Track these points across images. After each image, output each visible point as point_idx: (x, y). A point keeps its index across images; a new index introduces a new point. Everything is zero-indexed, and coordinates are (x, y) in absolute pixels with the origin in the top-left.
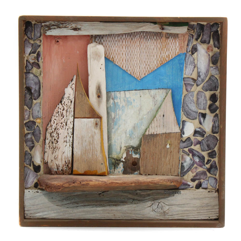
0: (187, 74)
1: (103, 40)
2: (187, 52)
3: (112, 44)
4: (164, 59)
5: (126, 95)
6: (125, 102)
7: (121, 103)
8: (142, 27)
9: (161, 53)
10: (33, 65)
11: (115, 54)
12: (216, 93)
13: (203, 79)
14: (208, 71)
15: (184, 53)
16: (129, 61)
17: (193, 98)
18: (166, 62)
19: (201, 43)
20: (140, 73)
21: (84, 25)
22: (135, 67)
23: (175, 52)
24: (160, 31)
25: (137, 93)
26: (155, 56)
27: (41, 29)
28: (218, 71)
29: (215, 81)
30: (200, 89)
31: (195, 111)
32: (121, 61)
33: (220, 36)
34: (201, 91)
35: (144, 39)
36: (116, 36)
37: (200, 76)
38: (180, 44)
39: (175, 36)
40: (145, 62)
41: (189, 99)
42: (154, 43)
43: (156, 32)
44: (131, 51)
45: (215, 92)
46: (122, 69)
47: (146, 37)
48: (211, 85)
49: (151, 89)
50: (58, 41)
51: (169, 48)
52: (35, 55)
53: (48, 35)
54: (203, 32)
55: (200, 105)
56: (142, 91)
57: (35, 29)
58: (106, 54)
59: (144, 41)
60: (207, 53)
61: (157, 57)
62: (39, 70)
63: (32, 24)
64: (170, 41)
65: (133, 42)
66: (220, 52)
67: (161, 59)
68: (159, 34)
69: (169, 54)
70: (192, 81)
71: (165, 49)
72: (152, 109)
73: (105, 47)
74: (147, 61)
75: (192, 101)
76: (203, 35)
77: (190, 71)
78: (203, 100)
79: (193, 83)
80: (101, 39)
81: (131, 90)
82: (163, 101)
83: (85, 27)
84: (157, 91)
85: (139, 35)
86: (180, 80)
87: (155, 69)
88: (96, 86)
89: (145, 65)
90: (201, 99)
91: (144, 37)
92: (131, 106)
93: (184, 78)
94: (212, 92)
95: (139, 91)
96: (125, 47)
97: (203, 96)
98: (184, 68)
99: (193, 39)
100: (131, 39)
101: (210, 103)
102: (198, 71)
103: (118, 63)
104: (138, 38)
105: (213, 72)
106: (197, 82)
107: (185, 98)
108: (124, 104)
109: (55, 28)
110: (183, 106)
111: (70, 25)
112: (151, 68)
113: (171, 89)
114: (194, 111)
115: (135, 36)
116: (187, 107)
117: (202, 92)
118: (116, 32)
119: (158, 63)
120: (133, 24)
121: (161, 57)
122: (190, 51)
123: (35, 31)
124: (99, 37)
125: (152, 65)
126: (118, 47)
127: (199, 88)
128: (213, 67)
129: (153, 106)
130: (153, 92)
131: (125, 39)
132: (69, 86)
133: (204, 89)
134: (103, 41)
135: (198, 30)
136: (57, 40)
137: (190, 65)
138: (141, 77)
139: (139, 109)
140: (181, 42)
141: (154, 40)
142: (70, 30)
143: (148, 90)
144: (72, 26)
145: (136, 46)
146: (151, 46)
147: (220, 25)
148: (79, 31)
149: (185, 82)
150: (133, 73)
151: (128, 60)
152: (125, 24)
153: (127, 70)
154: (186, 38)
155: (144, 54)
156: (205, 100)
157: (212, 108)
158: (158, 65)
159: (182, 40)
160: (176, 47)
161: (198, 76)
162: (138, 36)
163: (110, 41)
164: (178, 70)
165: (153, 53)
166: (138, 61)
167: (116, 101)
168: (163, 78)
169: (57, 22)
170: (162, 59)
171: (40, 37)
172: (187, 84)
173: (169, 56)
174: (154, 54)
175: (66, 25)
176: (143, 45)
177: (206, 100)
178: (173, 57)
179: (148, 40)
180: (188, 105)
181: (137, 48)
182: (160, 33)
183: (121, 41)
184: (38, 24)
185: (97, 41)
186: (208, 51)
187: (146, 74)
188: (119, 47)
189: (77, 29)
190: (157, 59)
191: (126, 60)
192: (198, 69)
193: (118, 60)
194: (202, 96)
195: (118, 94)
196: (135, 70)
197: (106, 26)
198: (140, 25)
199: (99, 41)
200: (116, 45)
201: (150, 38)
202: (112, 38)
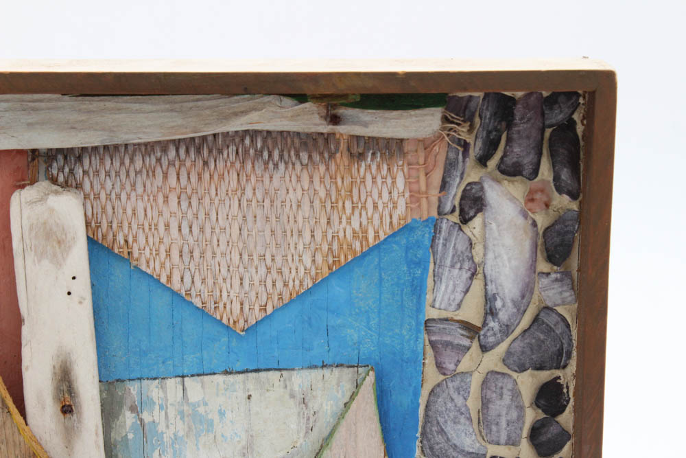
0: (443, 307)
1: (81, 171)
2: (439, 213)
3: (123, 187)
4: (345, 246)
5: (190, 393)
6: (186, 419)
7: (167, 427)
8: (244, 113)
9: (329, 219)
11: (134, 226)
12: (559, 378)
13: (507, 326)
14: (527, 291)
15: (427, 220)
16: (196, 254)
17: (465, 399)
18: (350, 258)
19: (499, 173)
20: (242, 304)
22: (220, 280)
23: (391, 217)
24: (326, 128)
25: (233, 384)
26: (307, 235)
28: (573, 288)
29: (558, 332)
30: (496, 365)
31: (472, 453)
32: (163, 254)
33: (582, 143)
34: (498, 373)
35: (259, 165)
36: (135, 151)
37: (497, 314)
38: (410, 183)
39: (392, 148)
40: (262, 257)
41: (449, 405)
42: (299, 179)
43: (308, 135)
44: (202, 216)
45: (558, 373)
46: (169, 289)
47: (266, 154)
48: (540, 347)
49: (293, 369)
51: (363, 199)
54: (509, 127)
55: (494, 428)
56: (254, 374)
58: (98, 227)
59: (259, 171)
60: (525, 216)
61: (313, 236)
64: (370, 169)
65: (211, 177)
66: (580, 213)
67: (331, 244)
68: (321, 141)
69: (365, 222)
70: (462, 335)
71: (348, 205)
72: (298, 445)
73: (92, 197)
74: (273, 256)
75: (462, 414)
76: (509, 140)
77: (453, 291)
78: (509, 407)
79: (466, 342)
80: (75, 164)
81: (207, 375)
82: (342, 416)
84: (316, 374)
85: (235, 148)
86: (410, 330)
87: (305, 287)
88: (54, 367)
89: (263, 270)
90: (498, 402)
91: (259, 154)
92: (211, 436)
93: (428, 320)
94: (545, 376)
95: (241, 377)
96: (179, 198)
97: (509, 390)
98: (430, 282)
99: (467, 159)
100: (201, 162)
101: (536, 417)
102: (486, 289)
103: (148, 262)
104: (232, 157)
105: (551, 293)
106: (482, 337)
107: (432, 398)
108: (181, 428)
110: (424, 434)
112: (291, 284)
113: (372, 369)
114: (471, 450)
115: (220, 152)
116: (439, 438)
117: (503, 374)
118: (134, 136)
119: (320, 262)
120: (208, 103)
121: (330, 238)
122: (453, 211)
124: (65, 158)
125: (294, 271)
126: (149, 200)
127: (492, 360)
128: (548, 274)
129: (302, 435)
130: (300, 379)
131: (177, 163)
133: (511, 361)
134: (84, 172)
135: (487, 121)
137: (453, 266)
138: (246, 321)
139: (244, 448)
140: (414, 173)
141: (298, 167)
143: (278, 374)
145: (222, 193)
146: (288, 190)
147: (584, 98)
149: (433, 338)
150: (215, 303)
151: (192, 253)
152: (171, 102)
153: (186, 294)
154: (436, 157)
155: (259, 224)
156: (517, 407)
157: (543, 438)
158: (317, 269)
159: (418, 163)
160: (395, 194)
161: (486, 314)
162: (232, 148)
163: (113, 174)
164: (402, 291)
165: (295, 221)
166: (236, 258)
167: (146, 417)
168: (339, 321)
170: (335, 246)
172: (440, 346)
173: (366, 232)
174: (300, 225)
176: (254, 190)
177: (521, 408)
178: (382, 237)
179: (276, 166)
180: (443, 430)
181: (227, 202)
182: (327, 138)
183: (159, 171)
185: (55, 172)
186: (530, 210)
187: (270, 310)
188: (152, 198)
190: (312, 244)
191: (181, 252)
192: (486, 285)
193: (151, 254)
194: (505, 391)
195: (156, 390)
196: (221, 292)
197: (89, 112)
198: (236, 105)
199: (66, 175)
200: (140, 190)
201: (281, 157)
202: (118, 160)
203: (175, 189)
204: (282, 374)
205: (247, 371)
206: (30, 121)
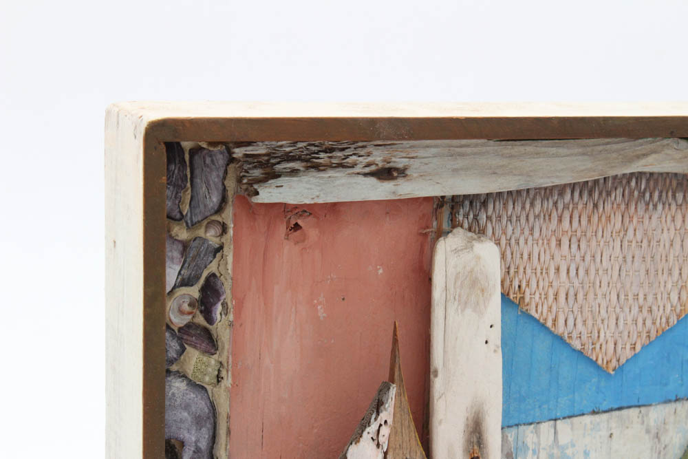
1: (485, 217)
3: (522, 232)
5: (560, 436)
8: (645, 155)
10: (185, 337)
11: (529, 271)
16: (580, 296)
20: (615, 344)
21: (421, 153)
22: (599, 322)
25: (598, 424)
26: (676, 272)
27: (226, 172)
32: (551, 297)
35: (641, 206)
36: (535, 195)
40: (636, 297)
42: (673, 219)
43: (684, 176)
46: (553, 333)
47: (647, 195)
49: (650, 405)
50: (297, 227)
52: (194, 292)
53: (266, 201)
56: (617, 413)
57: (197, 172)
59: (641, 212)
61: (680, 274)
62: (213, 361)
63: (181, 150)
65: (600, 218)
74: (645, 295)
80: (480, 210)
81: (577, 416)
83: (425, 161)
84: (670, 408)
85: (622, 190)
87: (671, 324)
88: (467, 419)
89: (635, 310)
91: (642, 194)
95: (605, 416)
100: (592, 205)
103: (536, 307)
104: (619, 198)
109: (294, 172)
111: (362, 153)
112: (658, 321)
115: (609, 194)
119: (685, 298)
120: (615, 147)
123: (198, 181)
124: (471, 203)
125: (661, 309)
126: (543, 243)
130: (656, 414)
131: (571, 206)
132: (365, 434)
134: (487, 217)
136: (293, 222)
138: (618, 361)
141: (673, 207)
142: (361, 178)
143: (637, 410)
144: (370, 159)
145: (607, 234)
146: (663, 230)
148: (400, 181)
150: (593, 344)
151: (576, 295)
153: (569, 337)
155: (636, 264)
158: (681, 306)
162: (620, 191)
163: (514, 219)
165: (667, 260)
166: (614, 298)
169: (305, 144)
171: (220, 210)
174: (671, 264)
175: (347, 157)
176: (635, 230)
179: (655, 206)
181: (611, 243)
183: (554, 214)
184: (211, 149)
187: (638, 348)
188: (545, 242)
189: (395, 174)
190: (680, 282)
191: (567, 295)
193: (540, 298)
195: (531, 435)
196: (599, 333)
197: (511, 156)
198: (640, 148)
199: (470, 220)
200: (537, 234)
201: (660, 197)
202: (520, 205)
203: (567, 232)
204: (640, 412)
205: (611, 410)
206: (455, 167)
